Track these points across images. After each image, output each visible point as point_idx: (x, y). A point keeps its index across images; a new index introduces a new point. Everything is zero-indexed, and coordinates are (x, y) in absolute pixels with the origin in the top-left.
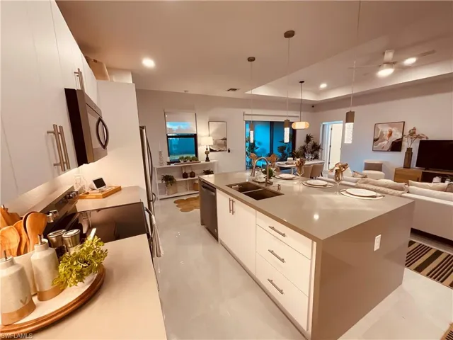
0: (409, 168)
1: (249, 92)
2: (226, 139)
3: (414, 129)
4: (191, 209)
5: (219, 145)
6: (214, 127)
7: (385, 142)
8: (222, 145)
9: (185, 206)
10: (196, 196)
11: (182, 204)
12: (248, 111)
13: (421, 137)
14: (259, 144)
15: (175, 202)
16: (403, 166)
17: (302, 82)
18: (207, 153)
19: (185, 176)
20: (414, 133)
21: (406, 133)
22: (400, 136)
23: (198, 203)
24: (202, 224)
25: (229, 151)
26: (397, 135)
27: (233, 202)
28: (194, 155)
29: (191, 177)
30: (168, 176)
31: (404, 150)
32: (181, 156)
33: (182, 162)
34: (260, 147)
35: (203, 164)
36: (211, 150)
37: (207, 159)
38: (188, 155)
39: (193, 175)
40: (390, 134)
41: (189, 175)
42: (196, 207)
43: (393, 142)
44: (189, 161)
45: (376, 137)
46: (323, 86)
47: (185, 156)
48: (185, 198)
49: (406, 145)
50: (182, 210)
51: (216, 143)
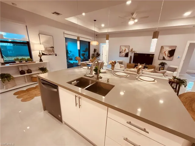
0: (131, 63)
1: (67, 19)
2: (53, 48)
3: (132, 49)
4: (32, 98)
5: (49, 51)
6: (43, 38)
7: (124, 53)
8: (51, 51)
9: (26, 97)
10: (34, 86)
11: (22, 94)
12: (66, 32)
13: (134, 52)
14: (70, 52)
15: (15, 94)
16: (129, 62)
17: (95, 21)
18: (40, 56)
19: (22, 72)
20: (132, 50)
21: (130, 50)
22: (128, 52)
23: (38, 91)
24: (45, 109)
25: (56, 55)
26: (127, 51)
27: (79, 98)
28: (29, 57)
29: (28, 73)
30: (4, 74)
31: (129, 56)
32: (16, 58)
33: (17, 62)
34: (71, 53)
35: (38, 64)
36: (43, 54)
37: (41, 60)
38: (24, 57)
39: (29, 71)
40: (125, 50)
41: (26, 72)
42: (36, 95)
43: (126, 53)
44: (24, 62)
45: (120, 51)
46: (103, 25)
47: (20, 58)
48: (25, 89)
49: (130, 55)
50: (22, 101)
51: (46, 49)
